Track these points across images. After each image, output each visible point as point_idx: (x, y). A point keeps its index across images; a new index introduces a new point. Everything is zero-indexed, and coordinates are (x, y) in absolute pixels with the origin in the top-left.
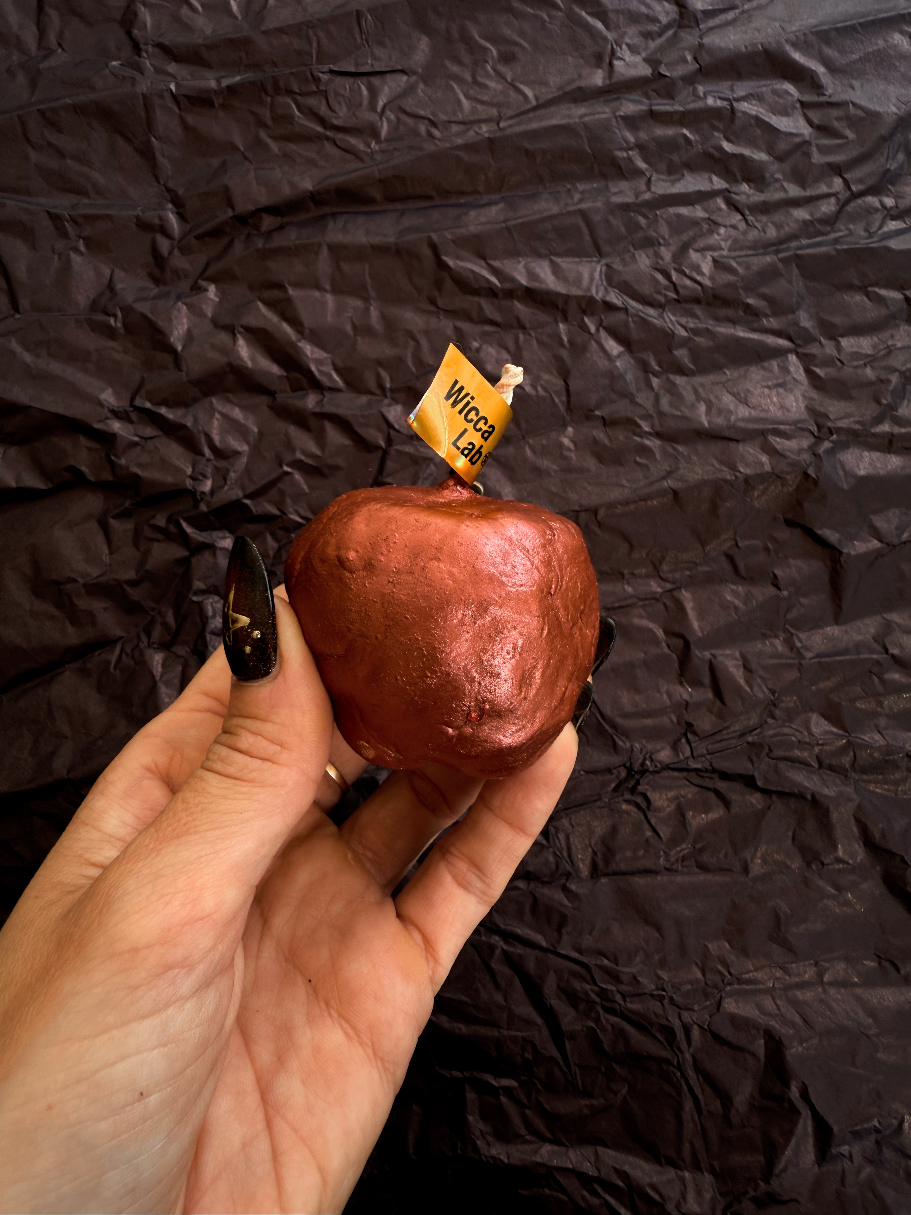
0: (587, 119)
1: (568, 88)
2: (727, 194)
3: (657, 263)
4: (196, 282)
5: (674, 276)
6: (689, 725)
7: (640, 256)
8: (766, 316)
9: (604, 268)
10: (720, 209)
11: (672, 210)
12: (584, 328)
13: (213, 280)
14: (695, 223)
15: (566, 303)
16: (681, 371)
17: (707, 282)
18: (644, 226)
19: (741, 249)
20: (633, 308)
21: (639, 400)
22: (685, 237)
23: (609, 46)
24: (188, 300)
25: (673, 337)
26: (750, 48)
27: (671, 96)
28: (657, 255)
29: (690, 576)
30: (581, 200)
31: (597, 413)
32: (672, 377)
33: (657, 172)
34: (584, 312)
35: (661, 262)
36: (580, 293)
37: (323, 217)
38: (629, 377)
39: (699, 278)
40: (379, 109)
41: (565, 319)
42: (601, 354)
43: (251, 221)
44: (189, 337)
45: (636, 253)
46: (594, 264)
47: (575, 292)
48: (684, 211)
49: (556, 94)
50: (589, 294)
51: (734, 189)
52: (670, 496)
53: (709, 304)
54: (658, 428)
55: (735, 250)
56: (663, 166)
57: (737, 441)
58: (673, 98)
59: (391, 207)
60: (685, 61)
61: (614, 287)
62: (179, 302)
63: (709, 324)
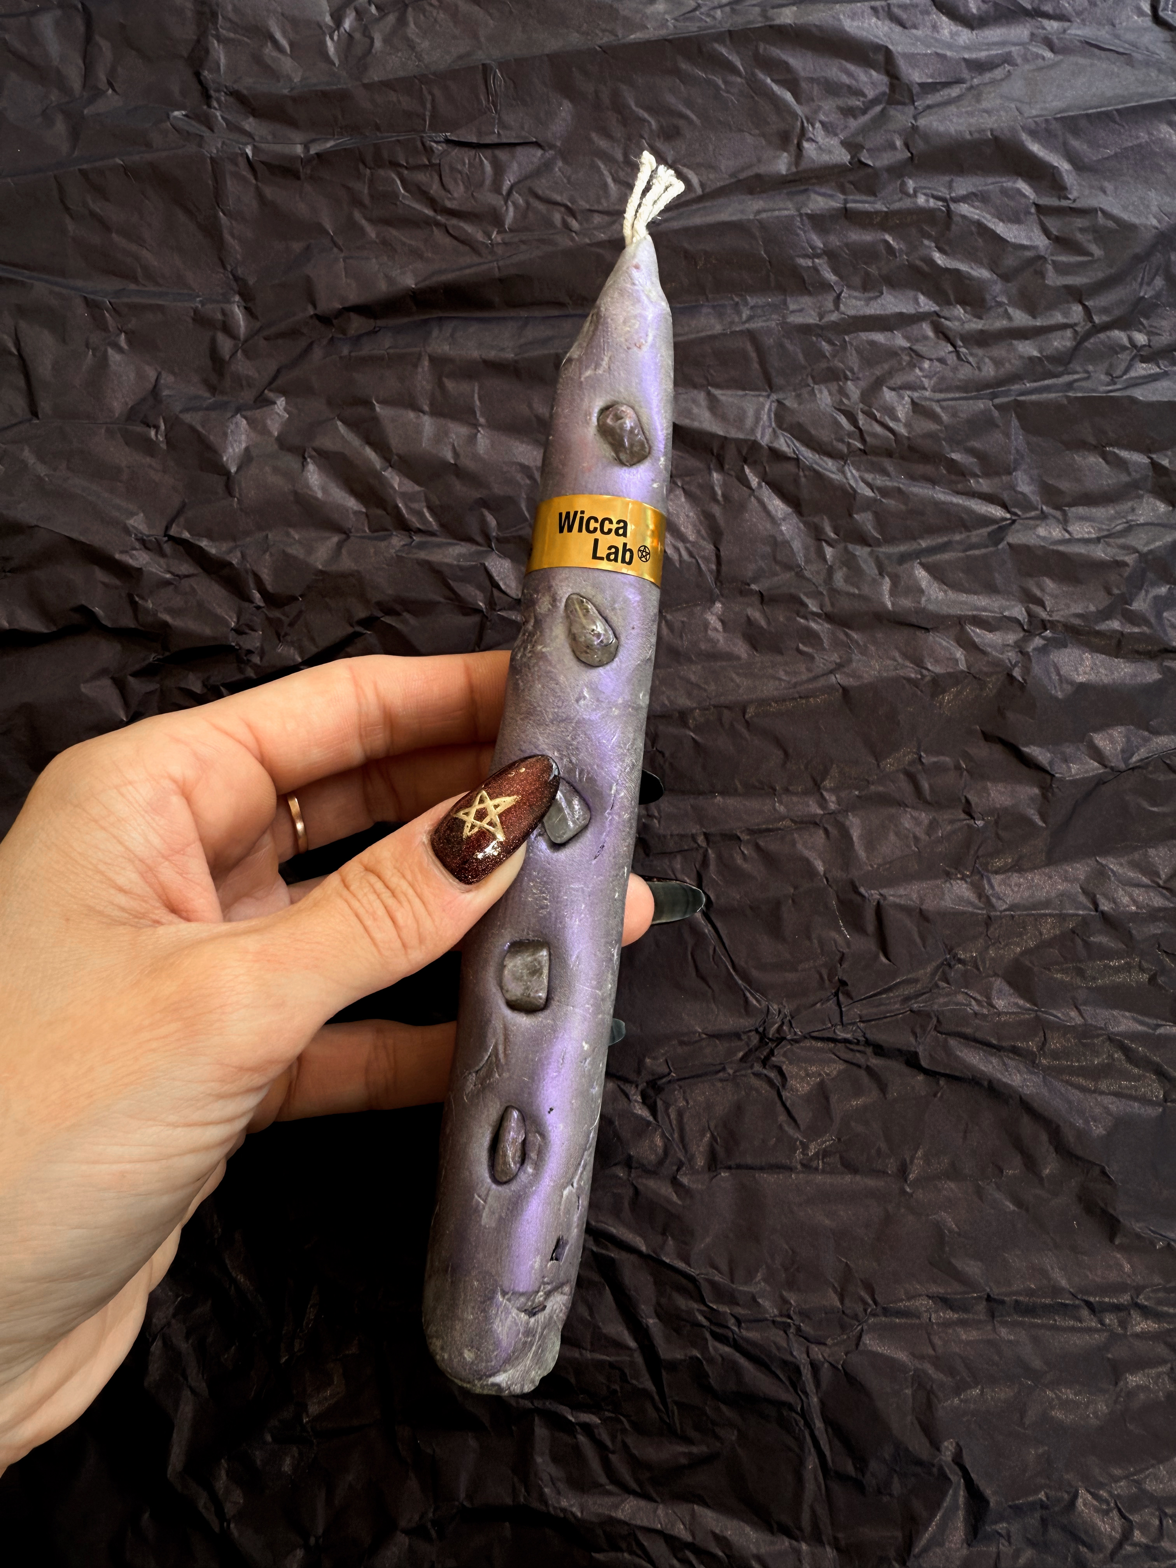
0: (764, 215)
1: (742, 176)
2: (935, 318)
3: (841, 401)
4: (262, 392)
5: (862, 419)
6: (843, 983)
7: (821, 391)
8: (975, 476)
9: (774, 405)
10: (926, 338)
11: (864, 336)
12: (743, 480)
13: (283, 392)
14: (893, 353)
15: (722, 447)
16: (863, 540)
17: (902, 431)
18: (827, 354)
19: (948, 389)
20: (807, 458)
21: (807, 574)
22: (878, 372)
23: (799, 124)
24: (248, 413)
25: (855, 498)
26: (976, 135)
27: (872, 192)
28: (842, 392)
29: (858, 796)
30: (750, 318)
31: (754, 587)
32: (850, 547)
33: (849, 287)
34: (745, 461)
35: (845, 401)
36: (741, 436)
37: (425, 322)
38: (797, 545)
39: (891, 424)
40: (505, 189)
41: (721, 468)
42: (763, 514)
43: (335, 322)
44: (247, 458)
45: (816, 387)
46: (762, 399)
47: (734, 434)
48: (879, 337)
49: (727, 182)
50: (752, 438)
51: (945, 313)
52: (839, 694)
53: (903, 458)
54: (828, 608)
55: (941, 391)
56: (857, 280)
57: (927, 630)
58: (874, 194)
59: (513, 313)
60: (893, 147)
61: (784, 430)
62: (239, 416)
63: (901, 482)
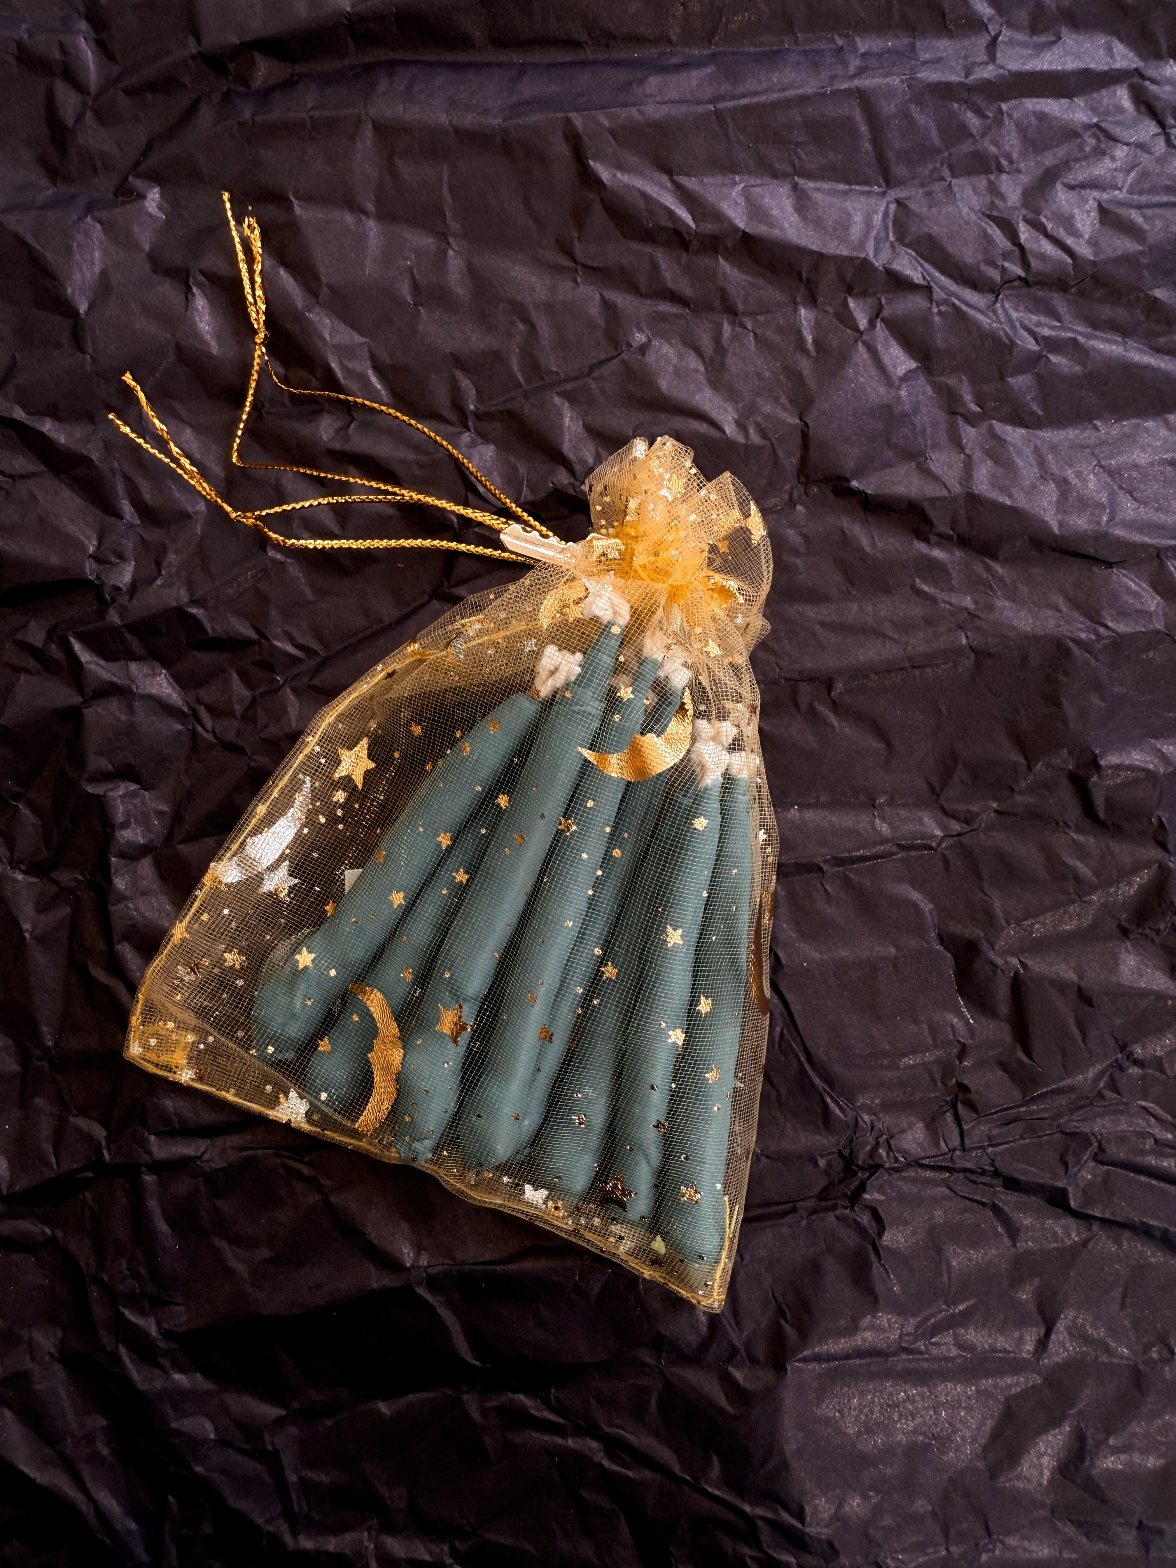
2: (1136, 80)
3: (992, 203)
5: (1025, 233)
6: (963, 1088)
9: (893, 207)
10: (1120, 110)
11: (1031, 104)
12: (846, 318)
13: (156, 178)
14: (1071, 133)
15: (816, 268)
17: (1085, 251)
18: (974, 132)
19: (1152, 190)
20: (942, 288)
21: (935, 467)
22: (1048, 160)
24: (104, 214)
25: (1011, 354)
33: (1011, 25)
34: (850, 291)
36: (845, 253)
37: (369, 68)
39: (1070, 241)
41: (812, 301)
42: (874, 372)
43: (231, 66)
46: (873, 200)
47: (834, 248)
48: (1052, 106)
50: (863, 256)
51: (1151, 72)
53: (1081, 293)
55: (1141, 193)
56: (1023, 15)
59: (502, 56)
61: (908, 246)
62: (89, 219)
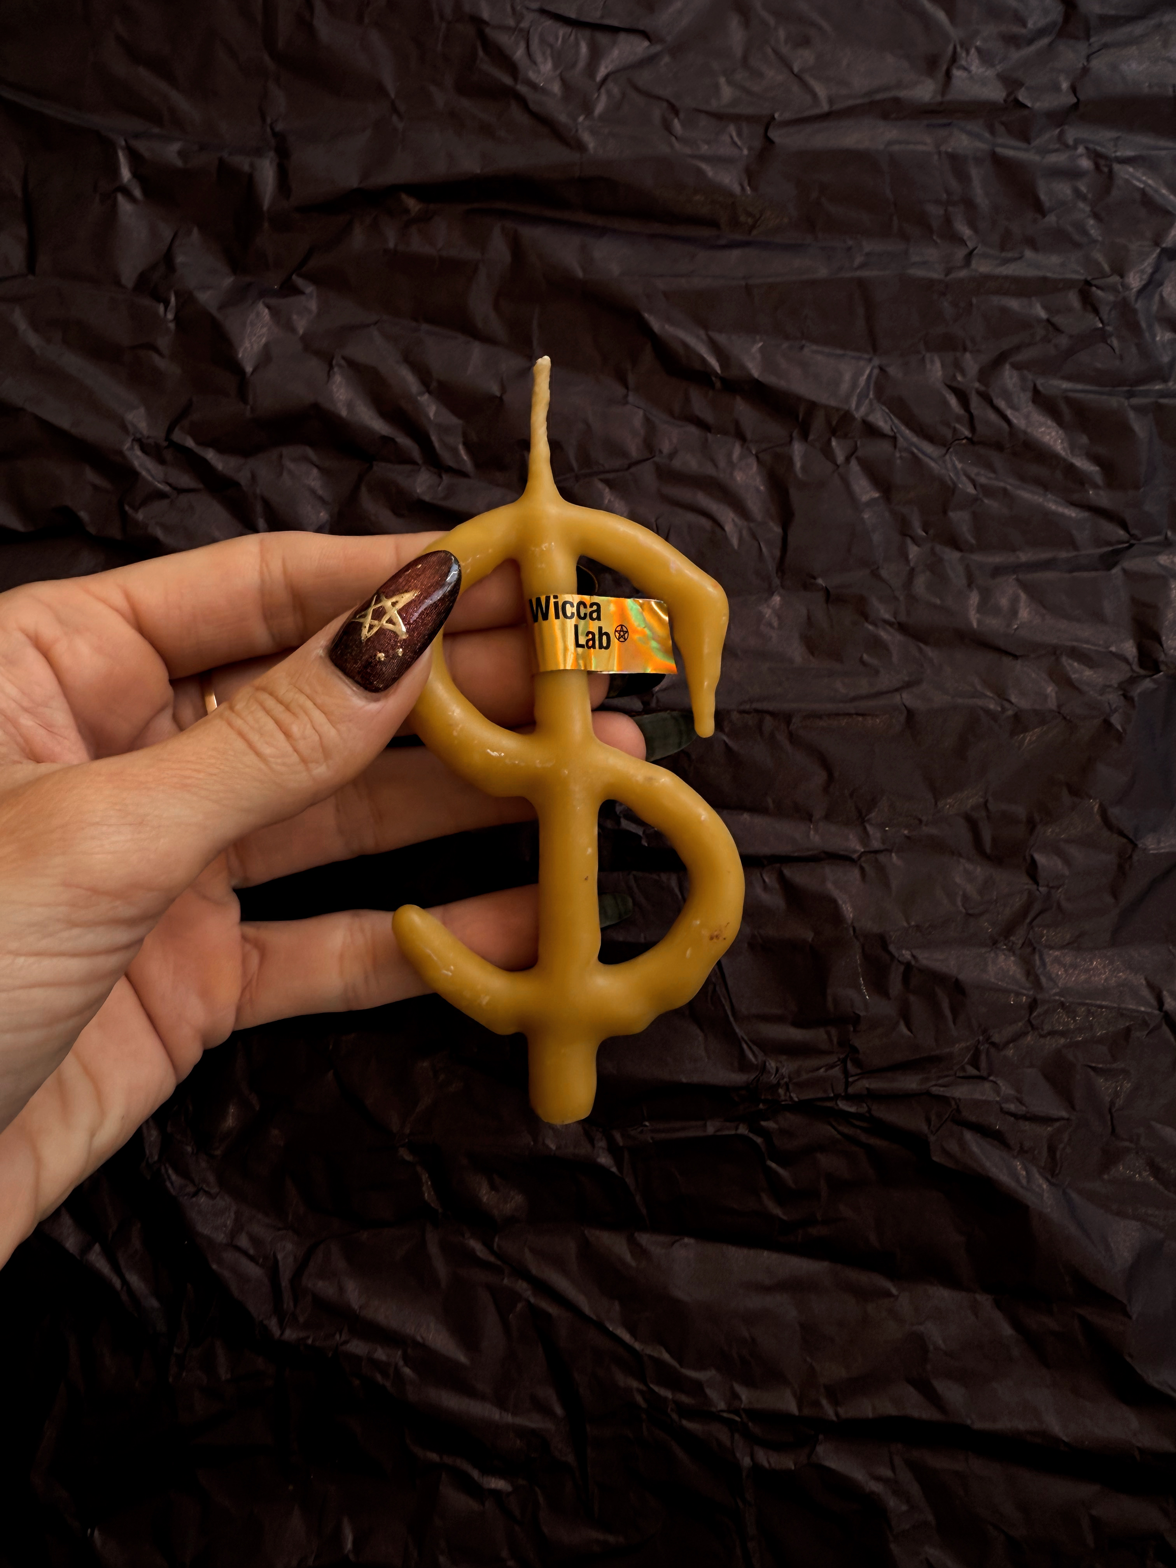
0: (896, 148)
1: (879, 97)
4: (290, 277)
7: (932, 362)
8: (1096, 486)
16: (954, 543)
23: (951, 48)
26: (1156, 90)
27: (1025, 136)
28: (958, 366)
29: (907, 838)
30: (862, 266)
31: (820, 581)
32: (938, 548)
35: (959, 378)
40: (599, 77)
44: (266, 357)
45: (928, 355)
49: (859, 101)
52: (902, 718)
54: (903, 618)
57: (1015, 657)
58: (1027, 140)
60: (1057, 88)
63: (1009, 483)
